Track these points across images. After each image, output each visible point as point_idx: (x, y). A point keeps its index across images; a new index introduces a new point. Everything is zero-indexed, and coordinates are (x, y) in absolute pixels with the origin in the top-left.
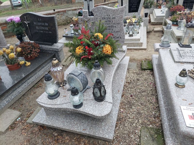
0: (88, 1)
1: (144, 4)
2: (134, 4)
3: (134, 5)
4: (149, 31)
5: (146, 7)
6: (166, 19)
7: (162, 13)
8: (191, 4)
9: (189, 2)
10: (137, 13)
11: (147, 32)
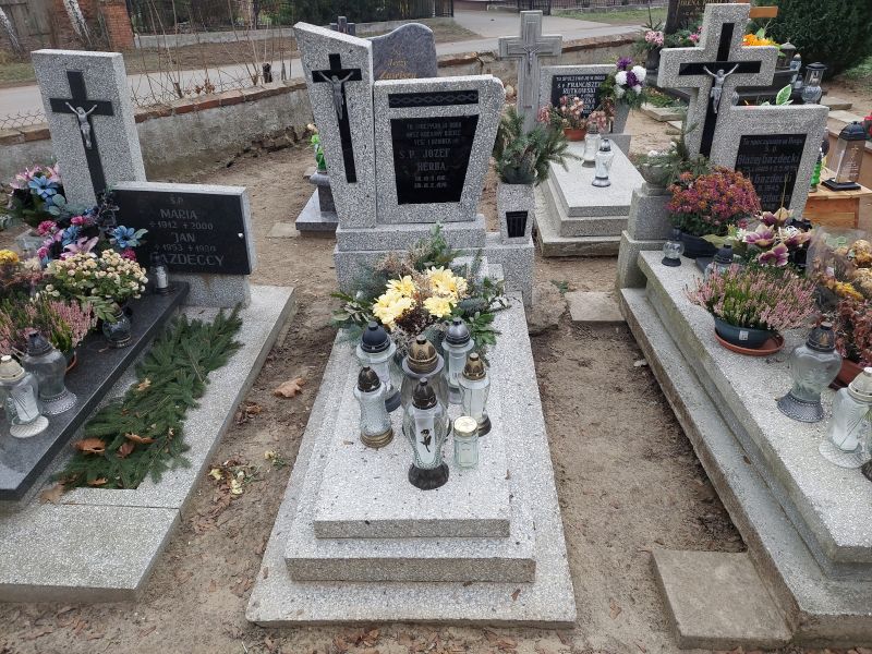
0: (83, 116)
1: (497, 150)
2: (430, 153)
3: (433, 160)
4: (540, 322)
5: (513, 173)
6: (643, 253)
7: (597, 182)
8: (783, 159)
9: (771, 146)
10: (453, 205)
11: (531, 335)
